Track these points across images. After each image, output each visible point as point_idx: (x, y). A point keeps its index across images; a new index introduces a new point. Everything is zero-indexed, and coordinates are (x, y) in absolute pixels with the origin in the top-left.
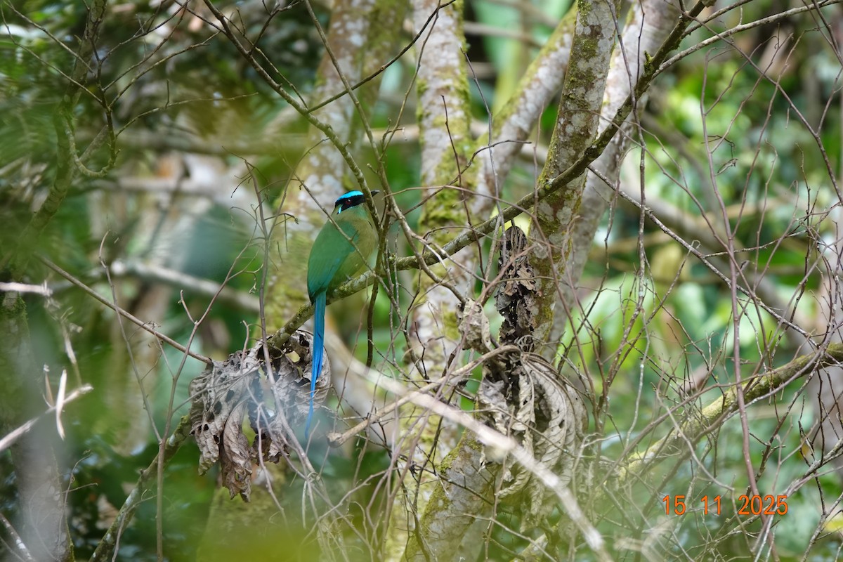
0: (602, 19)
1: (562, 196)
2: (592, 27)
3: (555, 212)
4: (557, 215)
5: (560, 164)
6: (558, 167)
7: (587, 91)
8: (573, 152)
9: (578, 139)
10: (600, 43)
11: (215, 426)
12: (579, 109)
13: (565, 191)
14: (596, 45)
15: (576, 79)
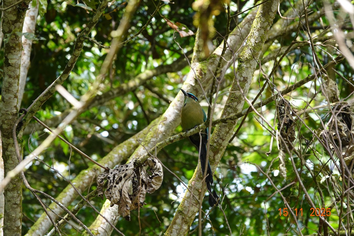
0: (249, 75)
1: (219, 149)
2: (244, 78)
3: (214, 155)
4: (215, 157)
5: (221, 135)
6: (220, 136)
7: (238, 104)
8: (228, 130)
9: (231, 124)
10: (246, 85)
11: (119, 186)
12: (233, 111)
13: (221, 146)
14: (244, 85)
15: (234, 99)
